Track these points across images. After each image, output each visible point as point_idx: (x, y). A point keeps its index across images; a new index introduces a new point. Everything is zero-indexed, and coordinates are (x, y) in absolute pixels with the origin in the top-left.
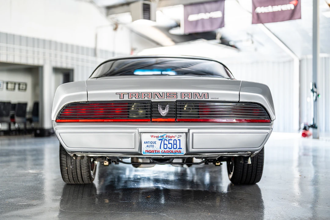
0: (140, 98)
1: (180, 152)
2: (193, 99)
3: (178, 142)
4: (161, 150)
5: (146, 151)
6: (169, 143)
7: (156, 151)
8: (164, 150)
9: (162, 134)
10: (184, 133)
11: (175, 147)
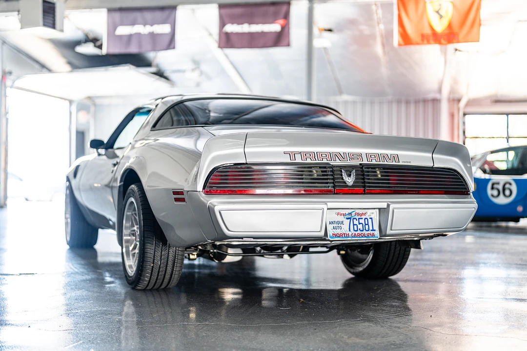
0: (317, 159)
1: (373, 235)
2: (381, 163)
3: (370, 221)
4: (350, 233)
5: (333, 234)
6: (359, 224)
7: (344, 234)
8: (355, 232)
9: (350, 211)
10: (377, 209)
11: (367, 229)
